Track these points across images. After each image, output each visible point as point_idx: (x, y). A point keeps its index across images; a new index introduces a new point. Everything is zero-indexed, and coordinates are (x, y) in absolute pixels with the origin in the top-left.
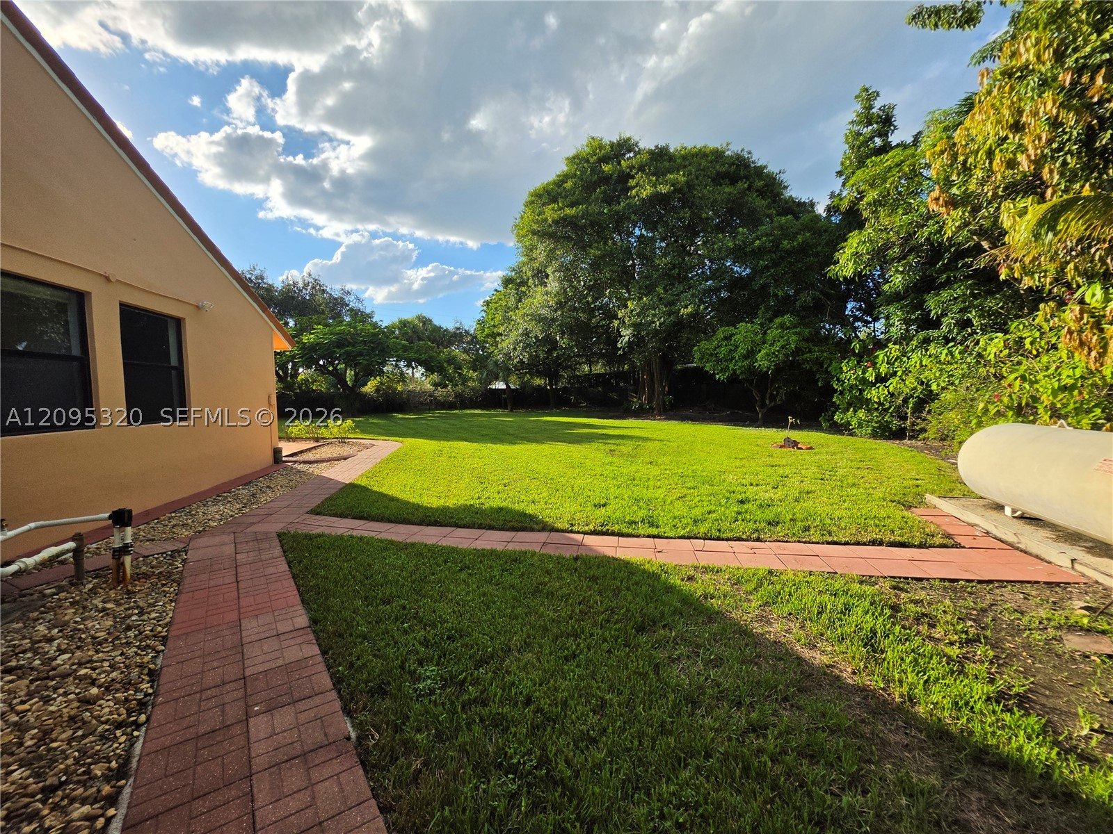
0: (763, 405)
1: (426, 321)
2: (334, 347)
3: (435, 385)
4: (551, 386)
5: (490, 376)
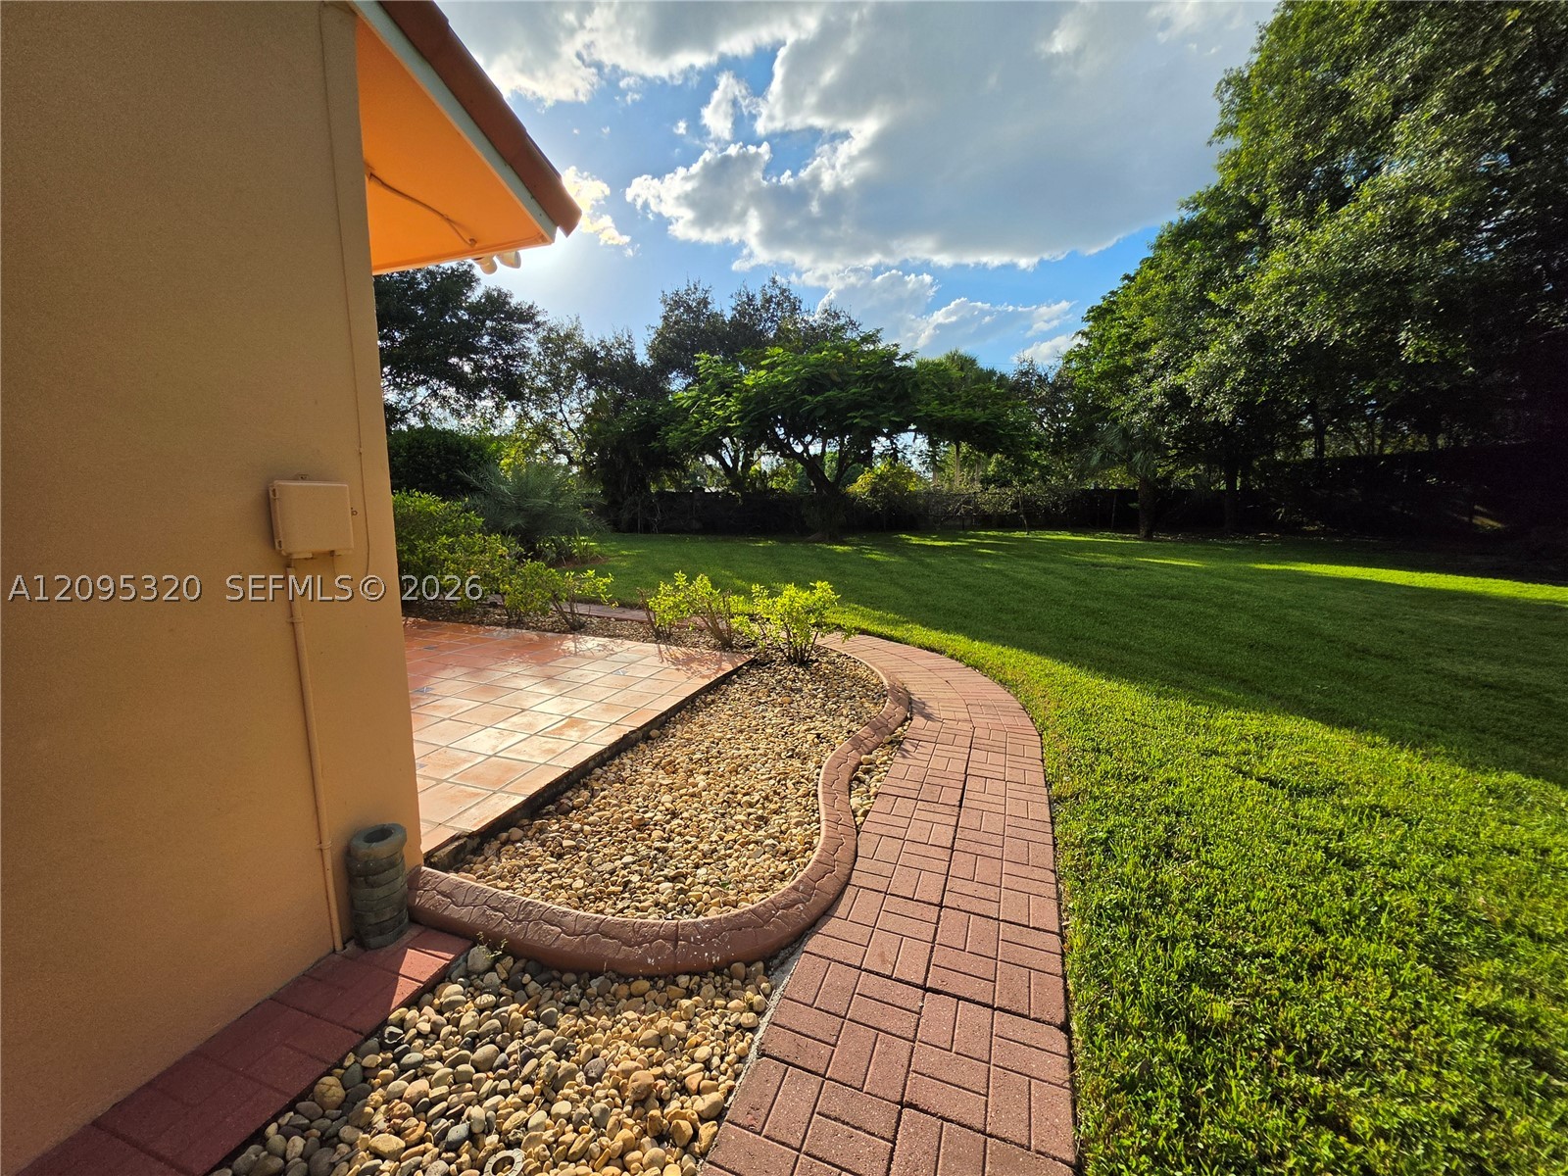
2: (803, 393)
3: (986, 481)
4: (1231, 483)
5: (1107, 461)
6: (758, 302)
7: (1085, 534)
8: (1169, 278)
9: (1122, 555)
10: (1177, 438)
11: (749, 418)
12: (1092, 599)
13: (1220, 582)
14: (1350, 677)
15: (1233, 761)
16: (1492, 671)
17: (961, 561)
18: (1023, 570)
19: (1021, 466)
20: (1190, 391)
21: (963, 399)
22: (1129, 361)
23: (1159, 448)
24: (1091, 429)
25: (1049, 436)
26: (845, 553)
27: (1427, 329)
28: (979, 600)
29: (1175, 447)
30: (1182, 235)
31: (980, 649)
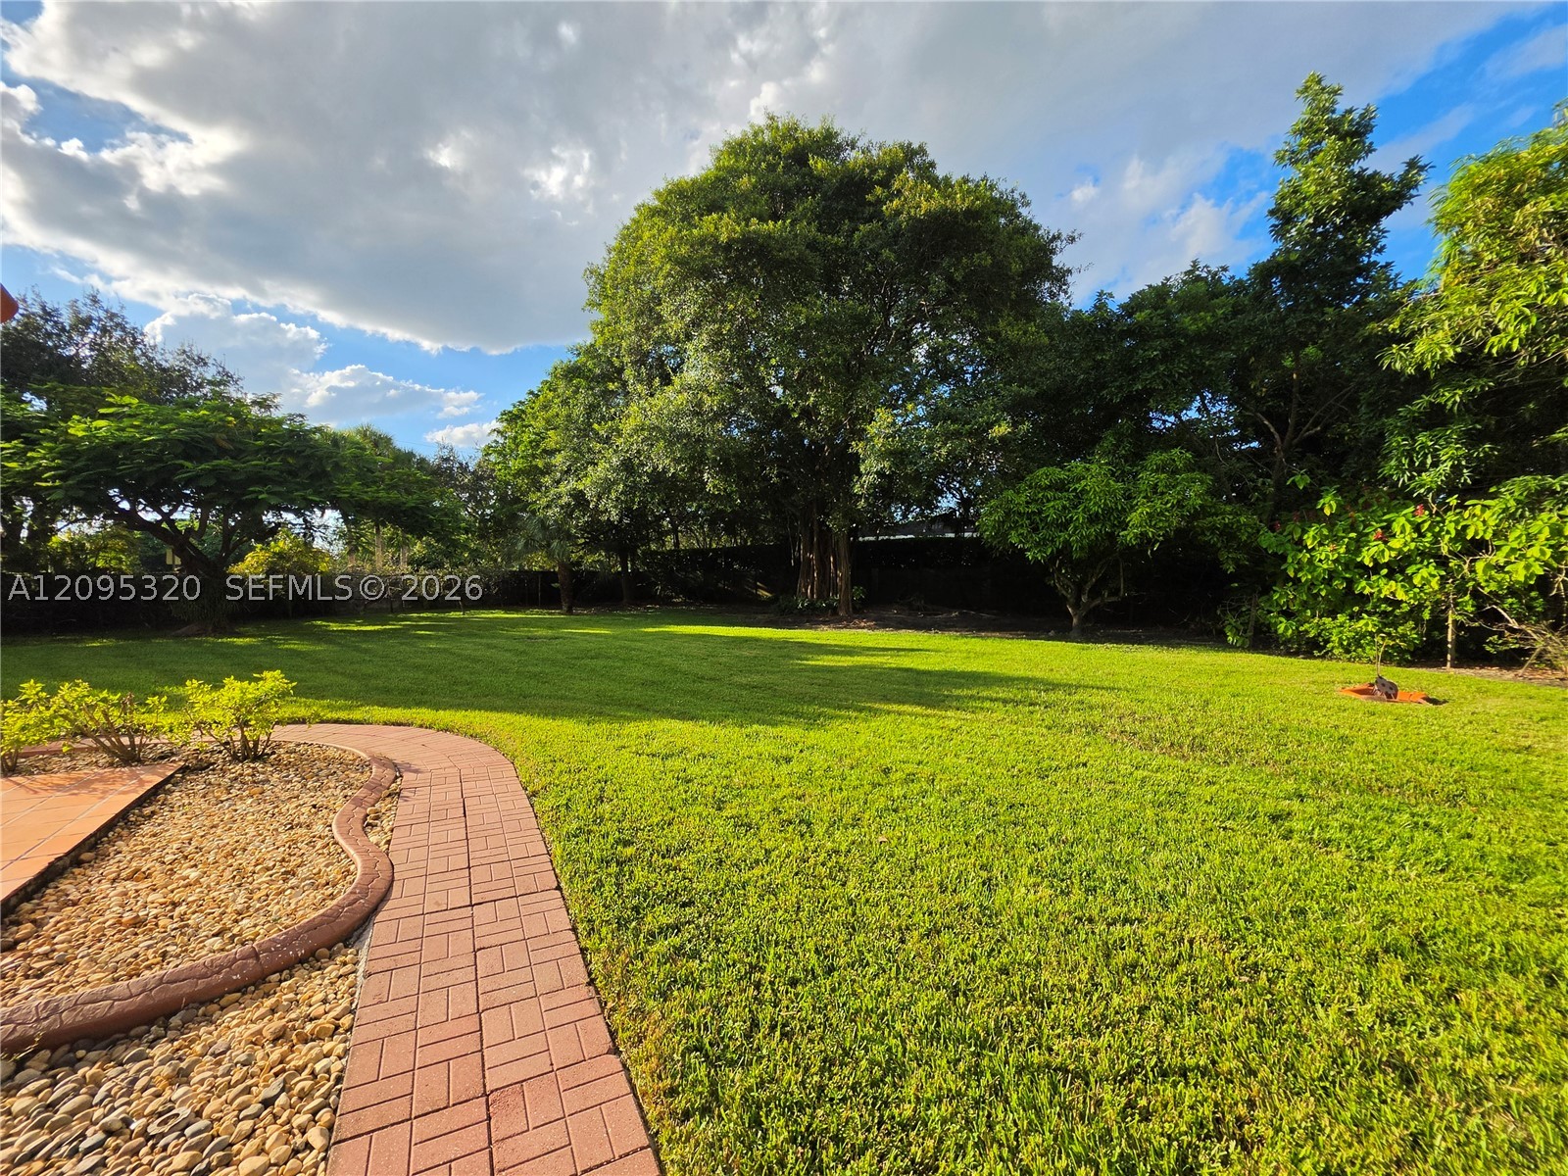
0: (1077, 605)
1: (381, 442)
2: (177, 457)
3: (416, 563)
4: (625, 567)
5: (530, 546)
6: (66, 319)
7: (517, 611)
8: (565, 403)
9: (550, 628)
10: (583, 529)
11: (78, 478)
12: (533, 665)
13: (622, 643)
14: (694, 693)
15: (634, 749)
16: (756, 679)
17: (402, 644)
18: (468, 647)
19: (451, 549)
20: (588, 496)
21: (387, 482)
22: (540, 463)
23: (569, 537)
24: (514, 517)
25: (475, 522)
26: (250, 647)
27: (717, 473)
28: (432, 677)
29: (582, 537)
30: (572, 373)
31: (445, 716)
